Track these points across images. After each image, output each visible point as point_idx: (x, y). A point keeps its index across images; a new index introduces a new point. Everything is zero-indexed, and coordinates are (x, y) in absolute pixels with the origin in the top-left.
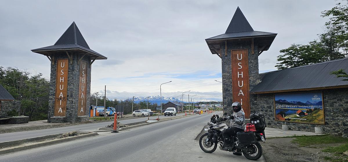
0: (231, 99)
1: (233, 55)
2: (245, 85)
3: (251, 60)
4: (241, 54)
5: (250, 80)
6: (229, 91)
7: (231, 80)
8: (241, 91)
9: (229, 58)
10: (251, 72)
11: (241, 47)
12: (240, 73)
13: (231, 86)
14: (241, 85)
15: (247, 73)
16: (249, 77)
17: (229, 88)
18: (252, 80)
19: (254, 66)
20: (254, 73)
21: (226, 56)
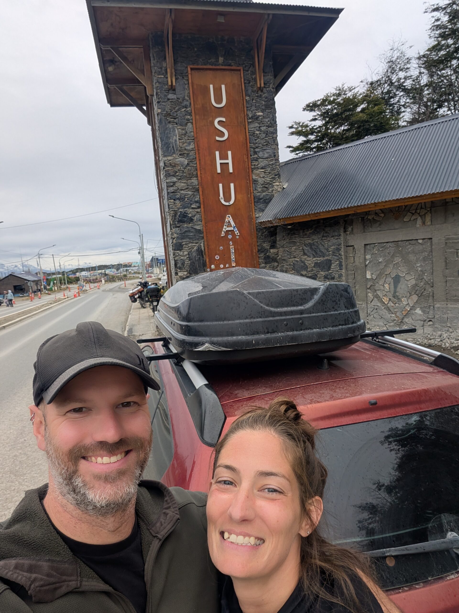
0: (199, 247)
1: (195, 87)
2: (239, 197)
3: (253, 108)
4: (223, 87)
5: (255, 181)
6: (191, 220)
7: (194, 181)
8: (229, 219)
9: (184, 99)
10: (255, 153)
11: (221, 60)
12: (224, 156)
13: (196, 202)
14: (227, 198)
15: (245, 157)
16: (252, 170)
17: (190, 212)
18: (261, 181)
19: (267, 133)
20: (266, 155)
21: (172, 89)
